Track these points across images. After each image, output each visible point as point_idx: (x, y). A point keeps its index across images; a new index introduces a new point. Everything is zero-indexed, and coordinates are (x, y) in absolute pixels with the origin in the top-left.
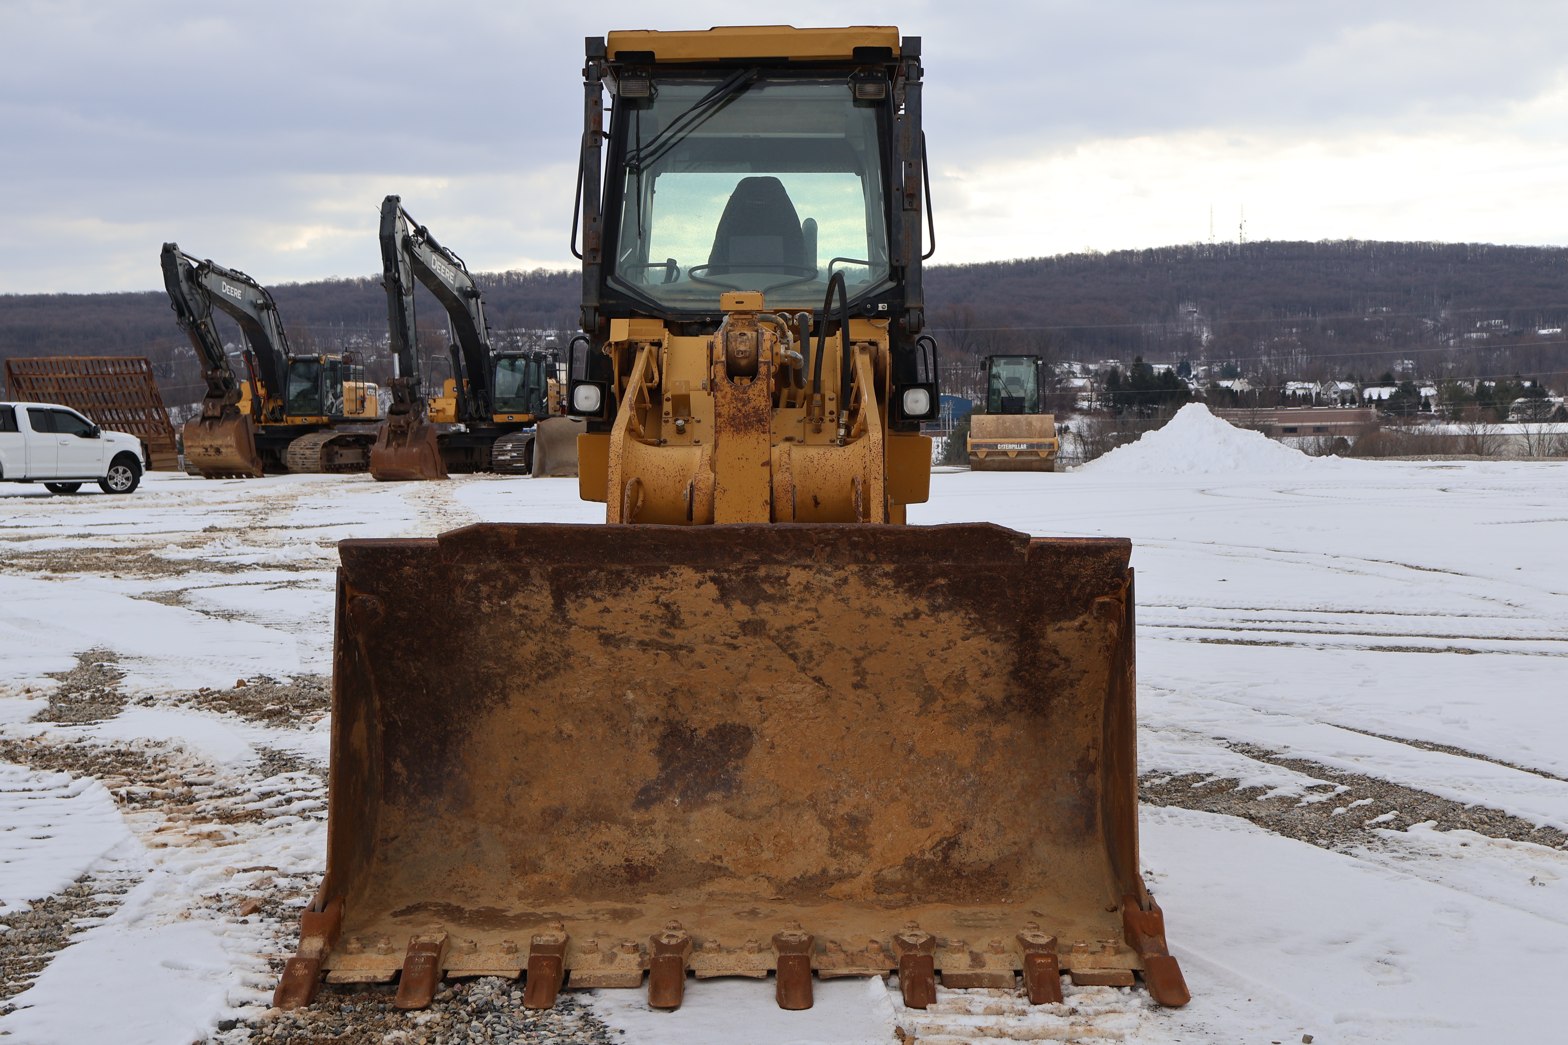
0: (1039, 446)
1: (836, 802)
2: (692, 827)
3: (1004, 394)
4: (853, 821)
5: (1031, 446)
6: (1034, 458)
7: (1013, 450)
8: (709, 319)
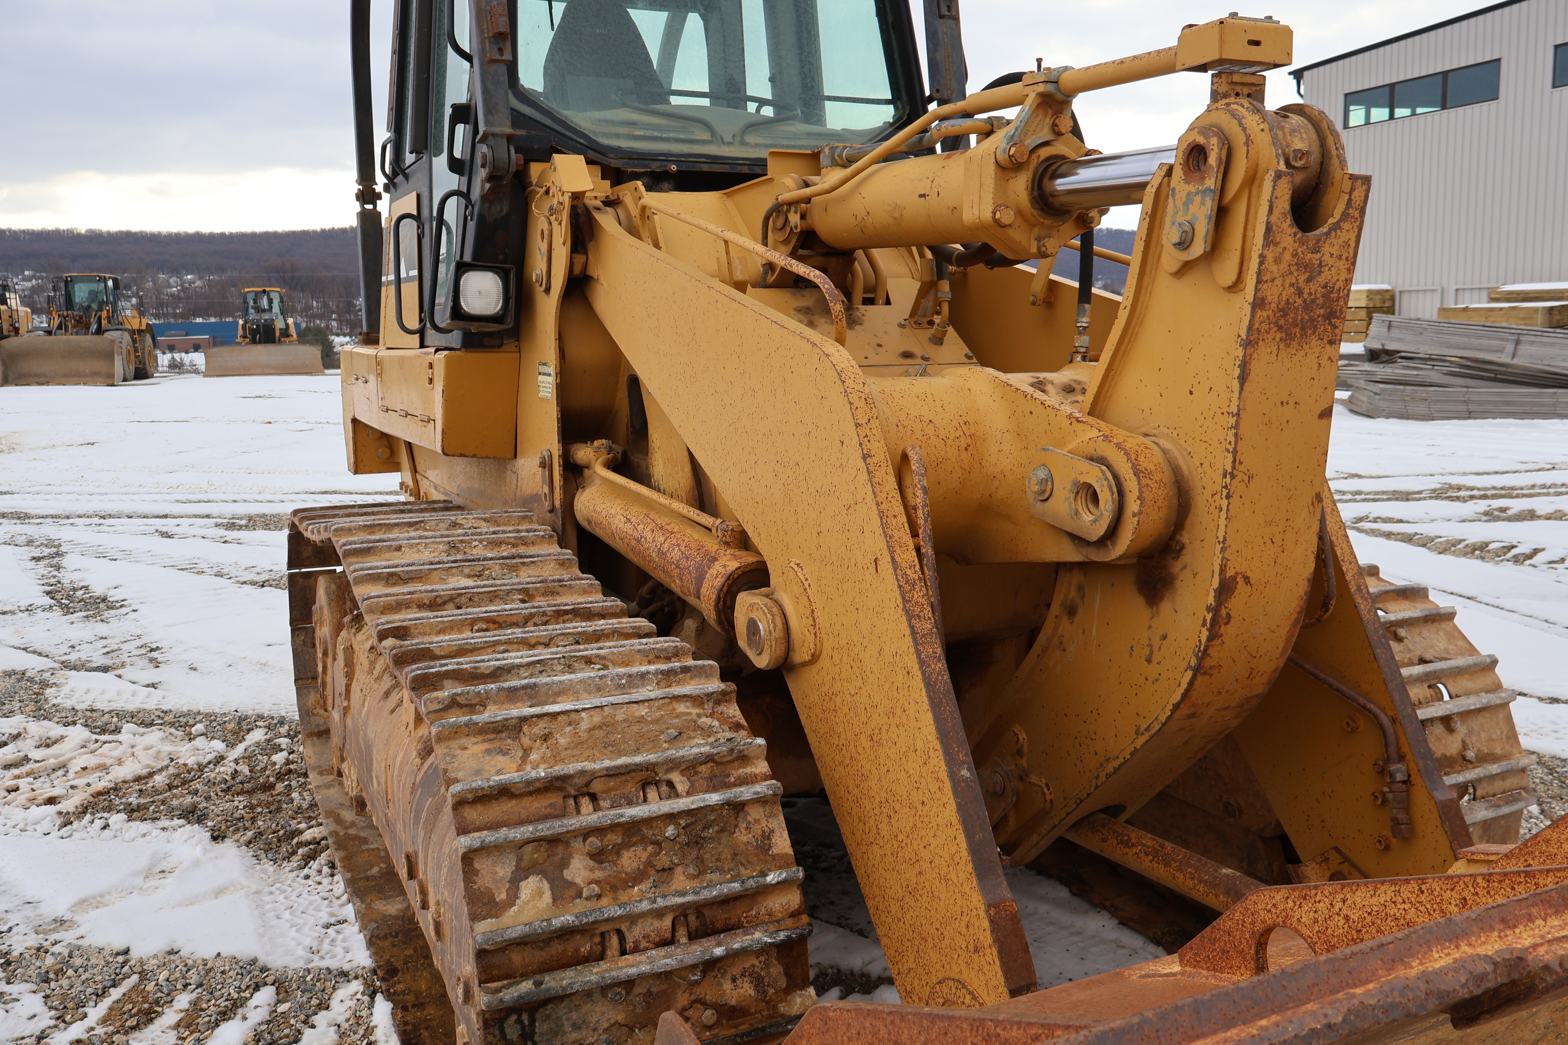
8: (674, 168)
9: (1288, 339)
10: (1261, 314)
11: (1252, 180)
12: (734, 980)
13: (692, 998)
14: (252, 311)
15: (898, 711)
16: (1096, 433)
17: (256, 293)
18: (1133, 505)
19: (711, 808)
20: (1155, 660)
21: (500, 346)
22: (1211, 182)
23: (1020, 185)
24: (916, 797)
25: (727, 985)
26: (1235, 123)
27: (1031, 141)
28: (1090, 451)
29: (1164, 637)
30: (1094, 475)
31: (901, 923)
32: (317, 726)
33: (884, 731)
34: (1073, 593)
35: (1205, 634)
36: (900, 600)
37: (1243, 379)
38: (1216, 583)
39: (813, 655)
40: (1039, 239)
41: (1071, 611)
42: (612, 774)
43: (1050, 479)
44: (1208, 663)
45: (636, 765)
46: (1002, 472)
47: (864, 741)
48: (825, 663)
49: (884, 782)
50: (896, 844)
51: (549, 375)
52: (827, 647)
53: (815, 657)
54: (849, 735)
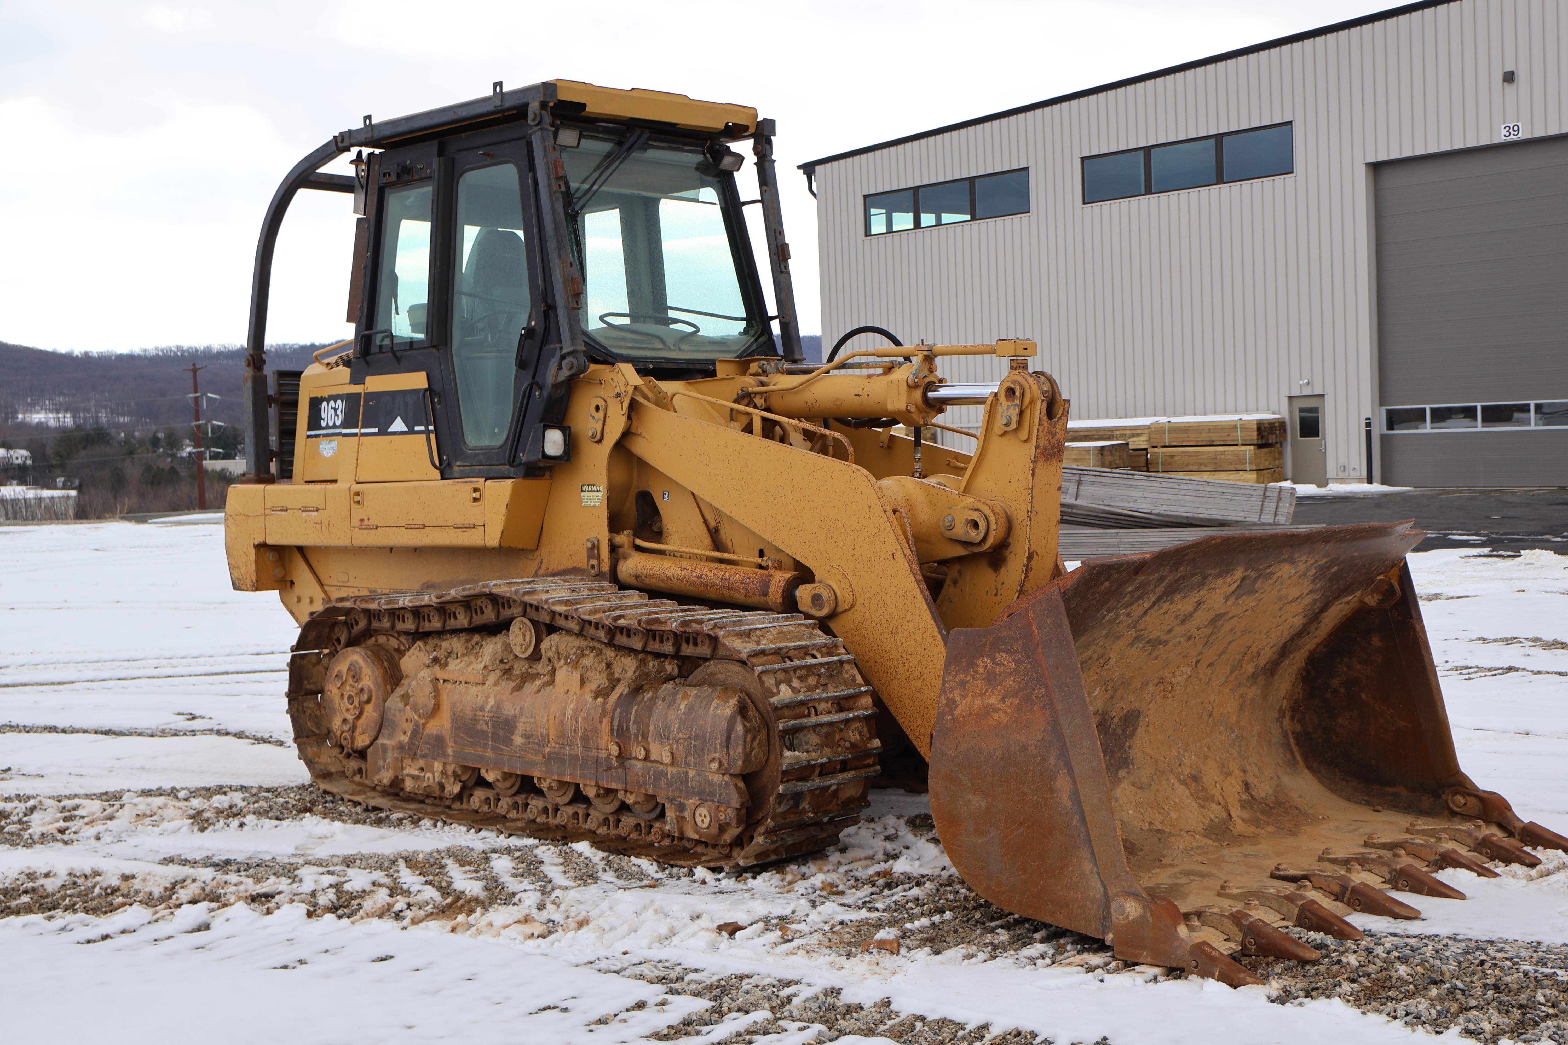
1: (1180, 765)
2: (1121, 802)
4: (1195, 778)
8: (651, 366)
9: (1046, 460)
10: (1038, 451)
11: (1032, 401)
12: (853, 733)
13: (840, 738)
15: (908, 615)
16: (972, 500)
18: (993, 526)
19: (834, 662)
20: (999, 594)
21: (543, 475)
22: (1017, 402)
23: (918, 394)
24: (920, 649)
25: (851, 734)
26: (1024, 381)
27: (921, 375)
28: (971, 506)
29: (1003, 583)
30: (975, 516)
32: (321, 770)
33: (899, 626)
35: (1023, 576)
36: (908, 568)
37: (1033, 475)
38: (1027, 555)
40: (923, 418)
41: (955, 582)
42: (795, 648)
43: (953, 520)
44: (1024, 589)
47: (886, 635)
48: (858, 608)
49: (900, 649)
50: (908, 674)
51: (598, 491)
52: (860, 600)
53: (852, 606)
54: (876, 636)
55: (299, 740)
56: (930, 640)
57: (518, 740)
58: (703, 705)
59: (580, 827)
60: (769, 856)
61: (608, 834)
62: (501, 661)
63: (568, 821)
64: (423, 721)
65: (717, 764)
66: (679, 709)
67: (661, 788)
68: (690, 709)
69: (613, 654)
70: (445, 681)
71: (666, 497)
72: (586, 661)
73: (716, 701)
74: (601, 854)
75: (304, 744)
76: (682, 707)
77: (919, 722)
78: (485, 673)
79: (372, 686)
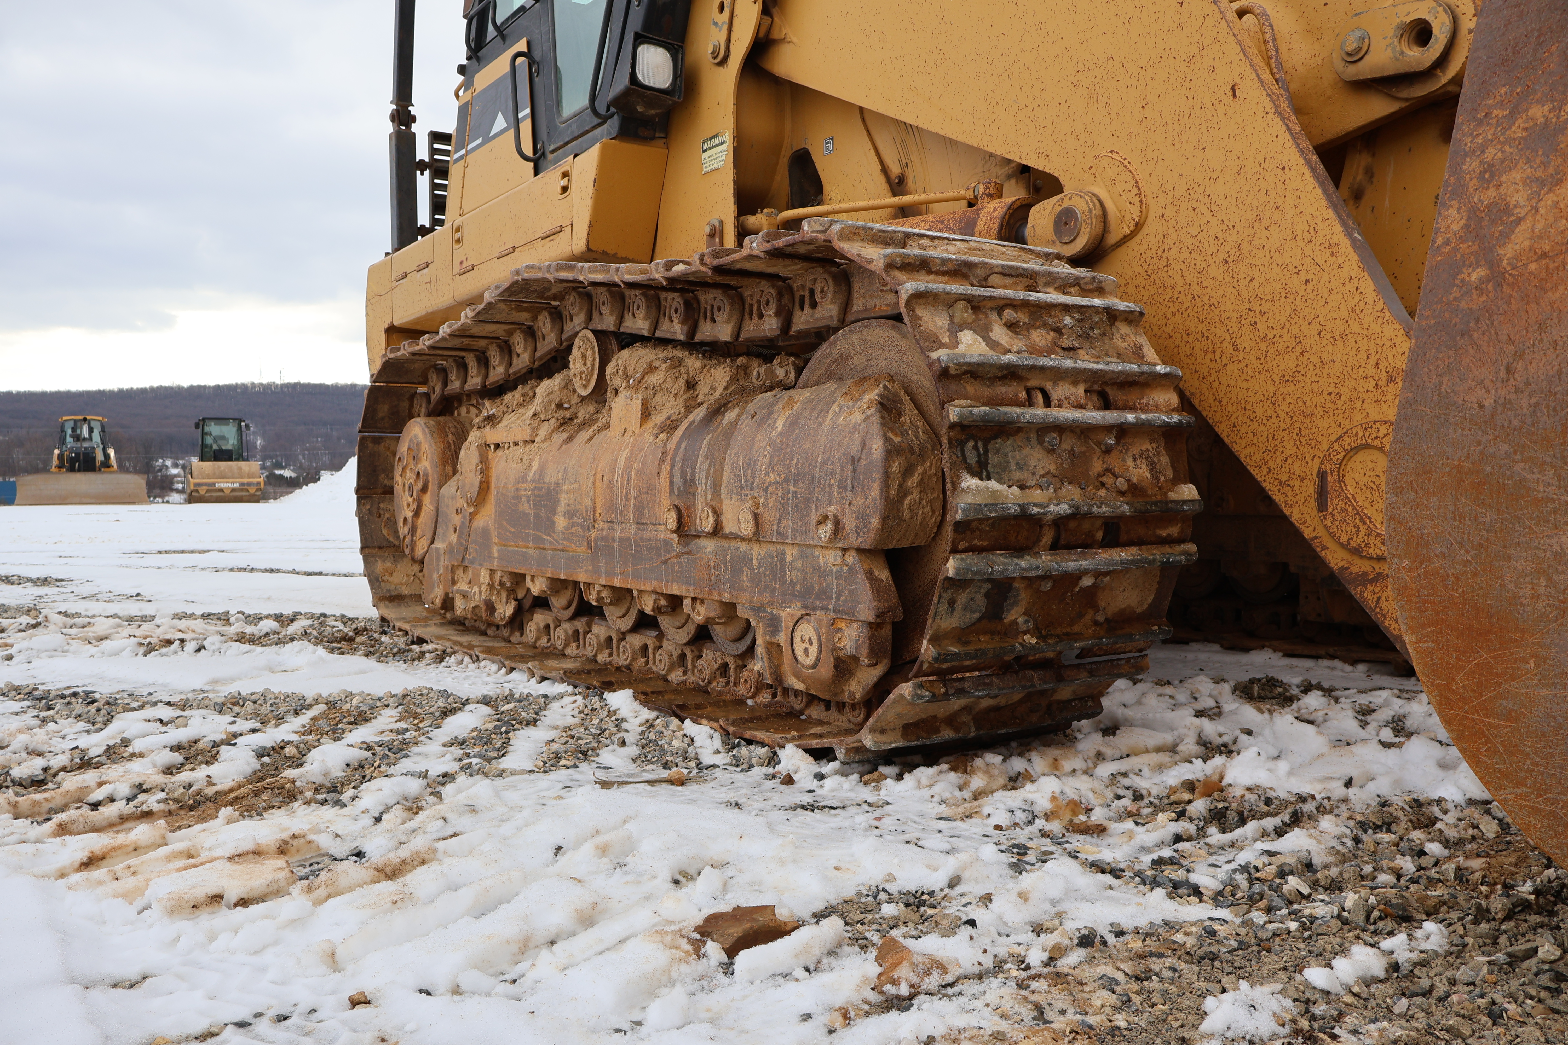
0: (249, 484)
3: (215, 447)
5: (242, 484)
6: (244, 494)
7: (228, 488)
12: (1135, 459)
13: (1105, 466)
14: (69, 439)
15: (1268, 213)
17: (76, 421)
24: (1296, 282)
25: (1130, 463)
30: (1425, 12)
31: (1274, 420)
33: (1245, 244)
34: (1360, 177)
39: (1137, 224)
43: (1364, 38)
45: (1024, 269)
46: (1294, 67)
47: (1213, 271)
48: (1152, 227)
49: (1245, 294)
50: (1263, 346)
51: (722, 143)
52: (1155, 210)
53: (1139, 226)
54: (1189, 278)
55: (367, 551)
56: (1322, 256)
57: (561, 522)
58: (815, 414)
59: (650, 669)
60: (937, 731)
61: (685, 682)
62: (559, 406)
63: (634, 659)
64: (472, 510)
65: (829, 527)
66: (774, 427)
67: (741, 589)
68: (793, 423)
69: (698, 364)
70: (497, 446)
71: (829, 148)
72: (654, 379)
73: (840, 401)
74: (647, 714)
75: (373, 556)
76: (780, 424)
77: (1290, 449)
78: (535, 423)
79: (428, 467)
